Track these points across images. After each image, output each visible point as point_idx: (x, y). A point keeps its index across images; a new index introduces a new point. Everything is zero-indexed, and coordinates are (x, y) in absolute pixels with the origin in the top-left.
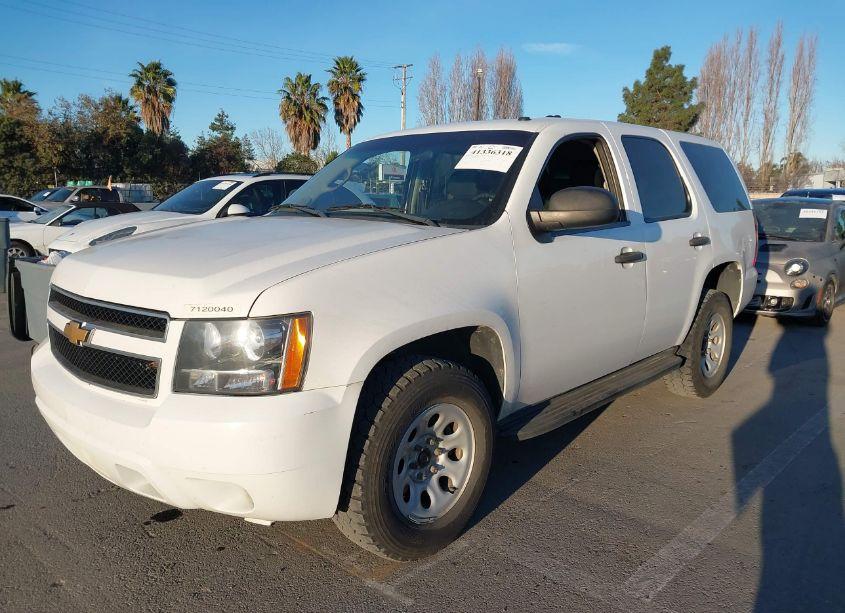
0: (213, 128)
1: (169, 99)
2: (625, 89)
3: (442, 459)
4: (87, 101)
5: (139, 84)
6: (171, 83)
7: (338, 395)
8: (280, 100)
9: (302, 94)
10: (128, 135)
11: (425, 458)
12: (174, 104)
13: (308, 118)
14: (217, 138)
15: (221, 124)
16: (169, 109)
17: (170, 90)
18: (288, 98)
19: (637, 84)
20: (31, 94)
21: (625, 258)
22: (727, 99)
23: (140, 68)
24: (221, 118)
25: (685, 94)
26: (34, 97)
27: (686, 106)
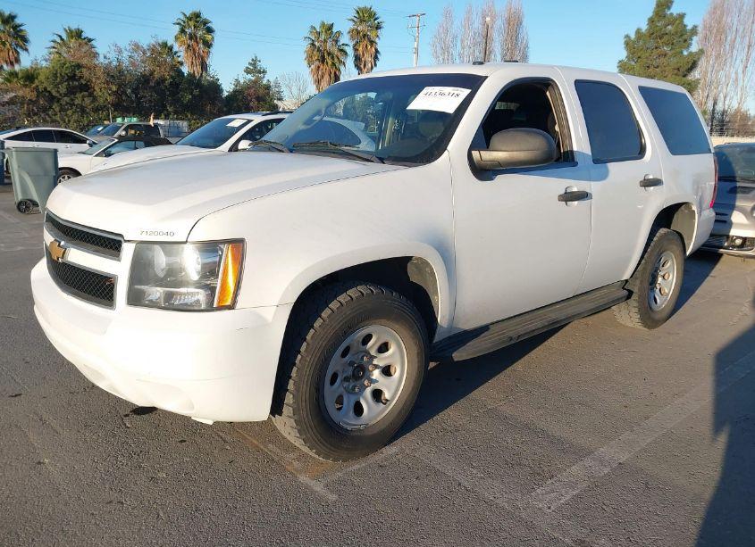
0: (248, 71)
1: (208, 45)
2: (627, 36)
3: (376, 374)
4: (137, 47)
5: (183, 31)
6: (210, 31)
7: (269, 314)
8: (306, 45)
9: (325, 41)
10: (172, 77)
11: (359, 372)
12: (212, 50)
13: (330, 63)
14: (250, 80)
15: (254, 68)
16: (208, 53)
17: (209, 37)
18: (313, 44)
19: (638, 32)
20: (90, 40)
21: (568, 197)
22: (728, 47)
23: (182, 17)
24: (254, 62)
25: (685, 41)
26: (93, 42)
27: (685, 53)
